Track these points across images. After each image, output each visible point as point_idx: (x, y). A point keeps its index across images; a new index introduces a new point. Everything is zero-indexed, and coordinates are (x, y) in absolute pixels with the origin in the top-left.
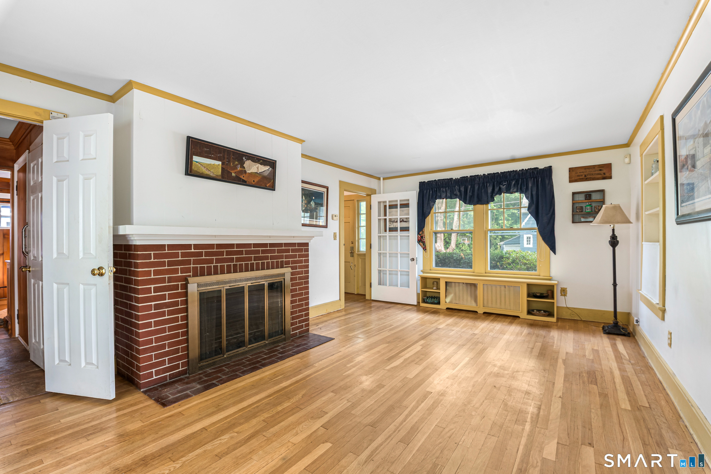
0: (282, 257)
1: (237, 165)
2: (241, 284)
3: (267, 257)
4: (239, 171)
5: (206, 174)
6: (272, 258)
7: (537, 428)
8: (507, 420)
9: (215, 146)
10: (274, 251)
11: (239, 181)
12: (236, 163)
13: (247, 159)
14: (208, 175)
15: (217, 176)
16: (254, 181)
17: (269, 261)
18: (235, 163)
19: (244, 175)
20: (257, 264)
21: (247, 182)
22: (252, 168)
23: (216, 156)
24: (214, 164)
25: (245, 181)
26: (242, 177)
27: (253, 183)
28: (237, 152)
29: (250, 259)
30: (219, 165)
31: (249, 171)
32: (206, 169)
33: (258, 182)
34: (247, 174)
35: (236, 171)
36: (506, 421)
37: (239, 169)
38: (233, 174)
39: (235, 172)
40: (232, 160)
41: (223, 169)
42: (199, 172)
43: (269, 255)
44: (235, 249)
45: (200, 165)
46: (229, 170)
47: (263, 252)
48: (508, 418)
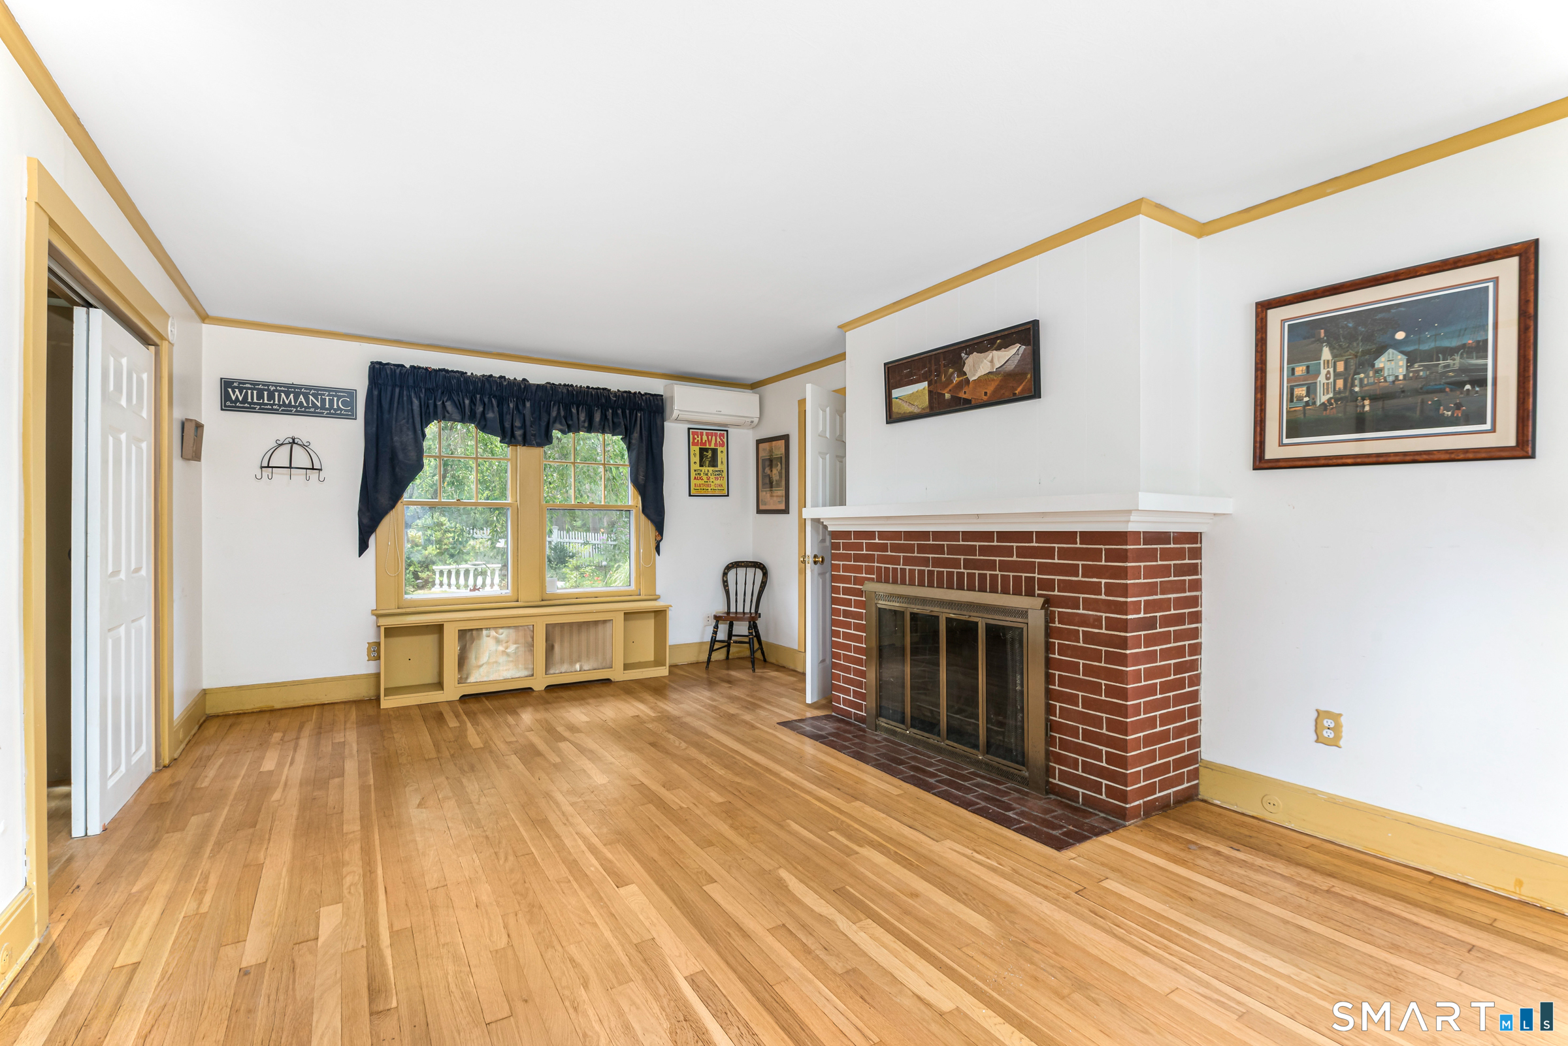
0: (1030, 567)
1: (953, 373)
2: (936, 610)
3: (991, 565)
4: (956, 384)
5: (910, 413)
6: (1004, 566)
7: (365, 944)
8: (432, 926)
9: (916, 358)
10: (1008, 551)
11: (957, 406)
12: (951, 370)
13: (968, 354)
14: (912, 412)
15: (923, 409)
16: (986, 394)
17: (997, 572)
18: (948, 371)
19: (966, 389)
20: (971, 577)
21: (973, 402)
22: (980, 366)
23: (920, 375)
24: (917, 392)
25: (968, 401)
26: (962, 395)
27: (985, 398)
28: (950, 349)
29: (955, 564)
30: (924, 389)
31: (974, 375)
32: (908, 404)
33: (995, 392)
34: (971, 385)
35: (950, 387)
36: (432, 923)
37: (956, 380)
38: (947, 396)
39: (950, 390)
40: (943, 369)
41: (930, 392)
42: (900, 413)
43: (997, 559)
44: (931, 542)
45: (900, 401)
46: (939, 391)
47: (984, 550)
48: (433, 931)
